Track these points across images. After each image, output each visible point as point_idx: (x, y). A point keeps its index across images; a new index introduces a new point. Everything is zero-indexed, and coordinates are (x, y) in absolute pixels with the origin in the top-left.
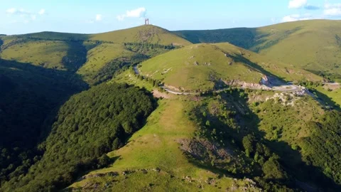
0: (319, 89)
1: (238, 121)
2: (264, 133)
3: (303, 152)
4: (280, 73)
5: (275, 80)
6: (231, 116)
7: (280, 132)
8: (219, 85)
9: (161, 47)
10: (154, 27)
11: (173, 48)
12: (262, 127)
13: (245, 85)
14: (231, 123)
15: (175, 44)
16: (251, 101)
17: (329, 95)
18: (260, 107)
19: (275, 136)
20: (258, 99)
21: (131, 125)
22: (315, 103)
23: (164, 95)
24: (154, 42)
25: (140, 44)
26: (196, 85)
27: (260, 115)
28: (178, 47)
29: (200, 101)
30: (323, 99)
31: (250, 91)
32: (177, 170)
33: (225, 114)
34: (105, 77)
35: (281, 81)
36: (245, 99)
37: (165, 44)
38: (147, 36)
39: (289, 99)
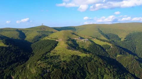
0: (91, 40)
1: (75, 45)
2: (80, 47)
3: (87, 50)
4: (83, 37)
5: (82, 38)
6: (73, 44)
7: (83, 47)
8: (70, 39)
9: (50, 32)
10: (45, 26)
11: (53, 32)
12: (80, 46)
13: (75, 39)
14: (73, 45)
15: (53, 31)
16: (77, 42)
17: (93, 41)
18: (79, 43)
19: (82, 48)
20: (78, 41)
21: (55, 46)
22: (90, 42)
23: (59, 41)
24: (47, 31)
25: (42, 31)
26: (65, 39)
27: (79, 44)
28: (55, 32)
29: (67, 41)
30: (92, 41)
31: (77, 40)
32: (66, 50)
33: (72, 44)
34: (36, 40)
35: (83, 38)
36: (76, 41)
37: (50, 31)
38: (44, 29)
39: (85, 41)
